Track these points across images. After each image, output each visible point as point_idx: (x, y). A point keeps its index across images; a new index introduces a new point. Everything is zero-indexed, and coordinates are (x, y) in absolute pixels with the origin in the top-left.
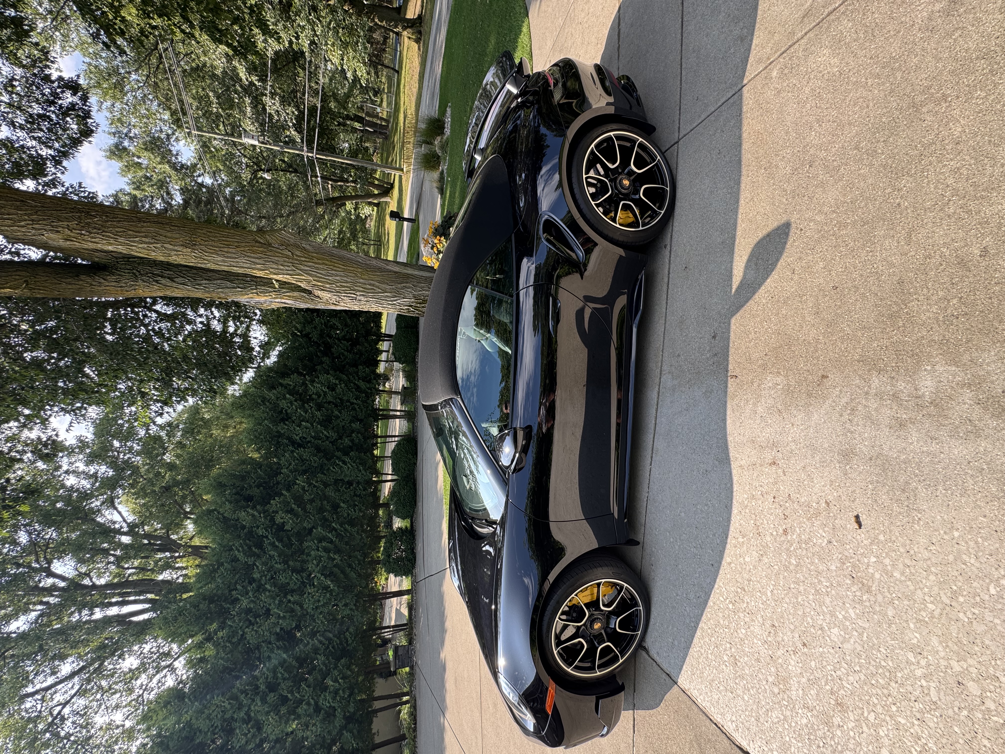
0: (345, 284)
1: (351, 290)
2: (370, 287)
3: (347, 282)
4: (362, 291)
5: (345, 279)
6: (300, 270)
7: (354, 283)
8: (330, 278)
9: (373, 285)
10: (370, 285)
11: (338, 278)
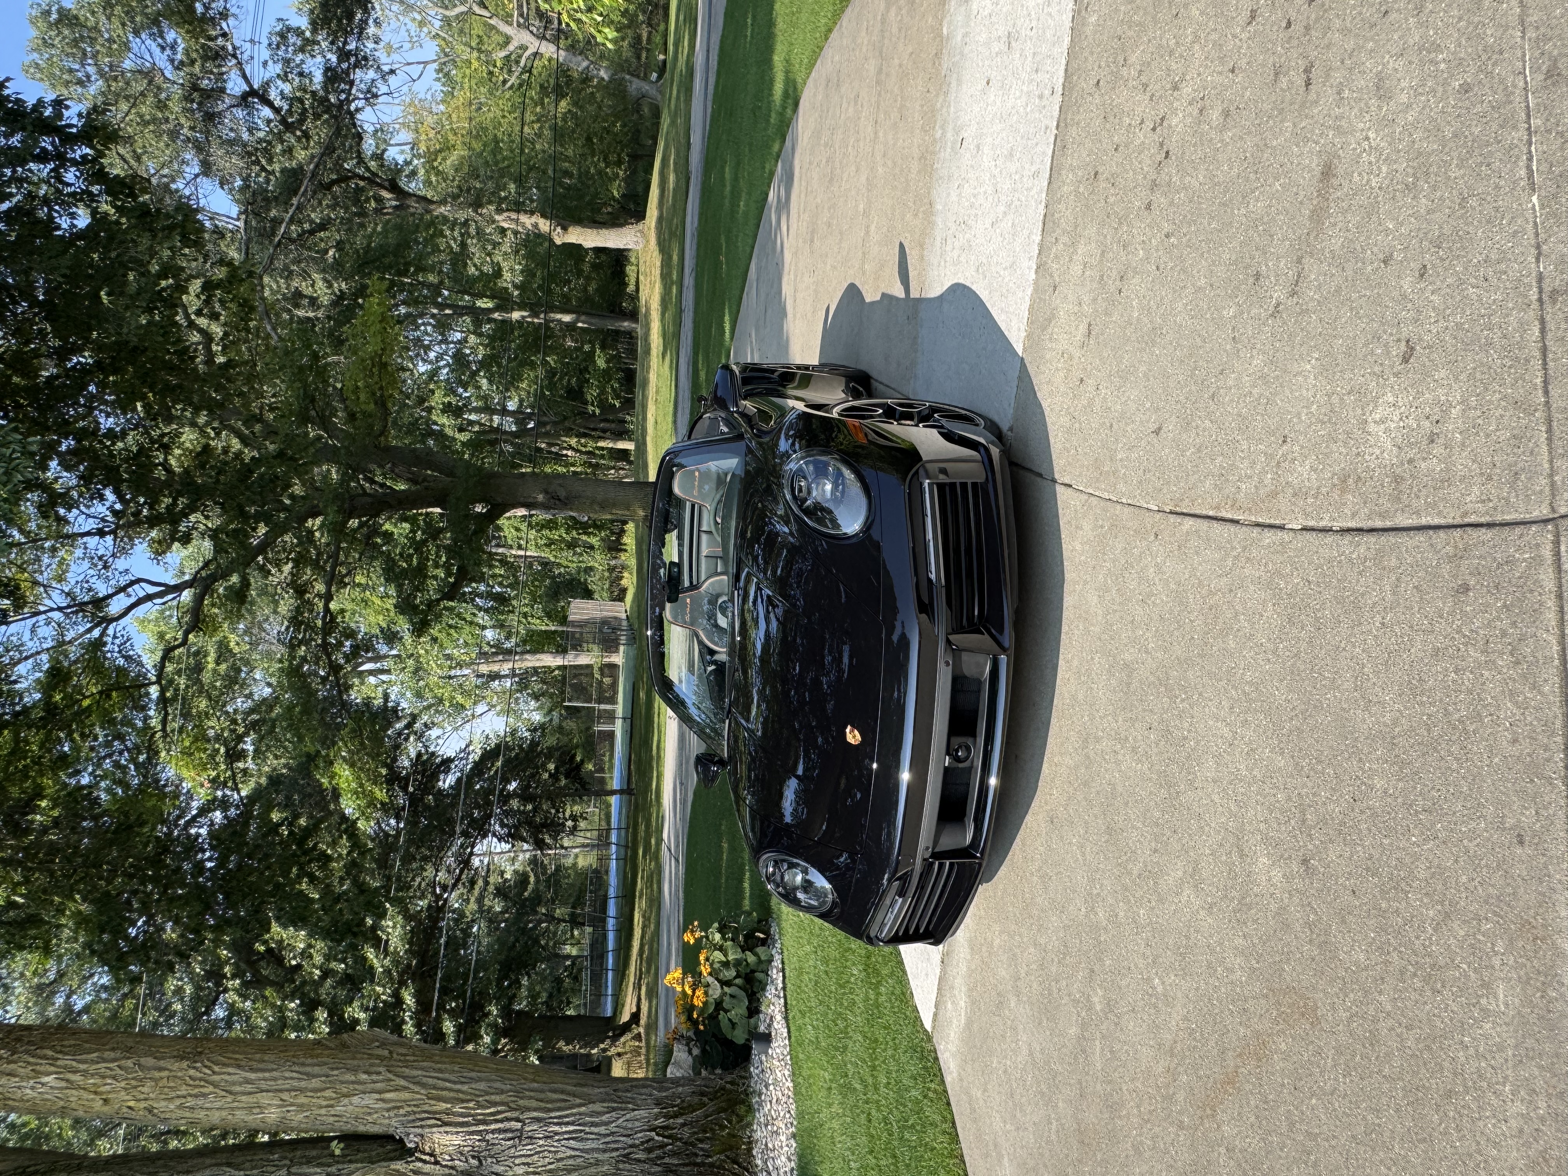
0: (497, 1098)
1: (512, 1109)
2: (555, 1096)
3: (502, 1092)
4: (535, 1110)
5: (498, 1085)
6: (404, 1078)
7: (519, 1095)
8: (465, 1088)
9: (562, 1092)
10: (554, 1091)
11: (482, 1086)
